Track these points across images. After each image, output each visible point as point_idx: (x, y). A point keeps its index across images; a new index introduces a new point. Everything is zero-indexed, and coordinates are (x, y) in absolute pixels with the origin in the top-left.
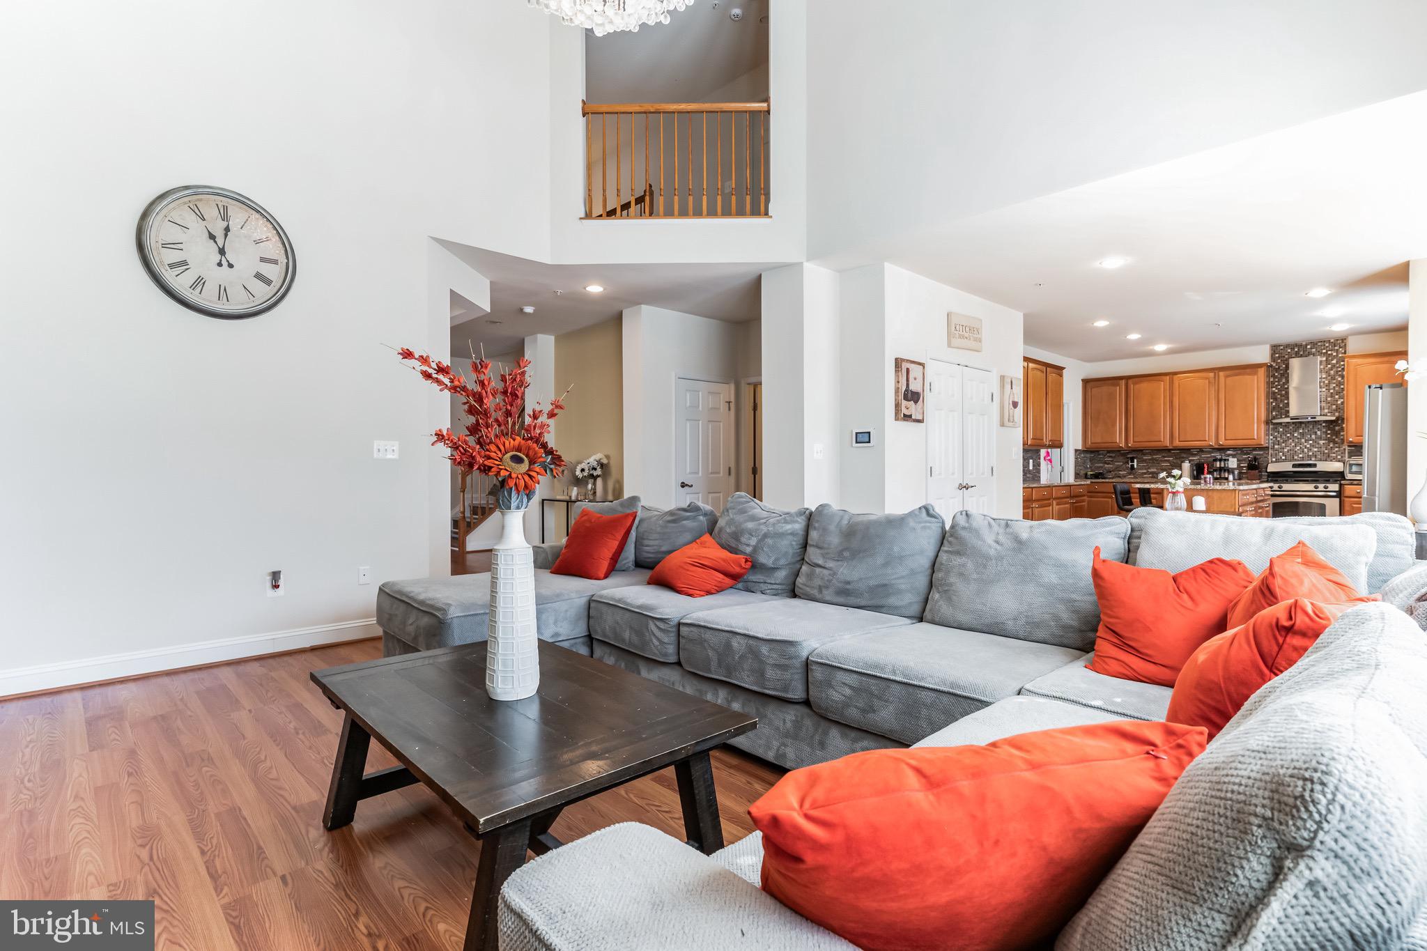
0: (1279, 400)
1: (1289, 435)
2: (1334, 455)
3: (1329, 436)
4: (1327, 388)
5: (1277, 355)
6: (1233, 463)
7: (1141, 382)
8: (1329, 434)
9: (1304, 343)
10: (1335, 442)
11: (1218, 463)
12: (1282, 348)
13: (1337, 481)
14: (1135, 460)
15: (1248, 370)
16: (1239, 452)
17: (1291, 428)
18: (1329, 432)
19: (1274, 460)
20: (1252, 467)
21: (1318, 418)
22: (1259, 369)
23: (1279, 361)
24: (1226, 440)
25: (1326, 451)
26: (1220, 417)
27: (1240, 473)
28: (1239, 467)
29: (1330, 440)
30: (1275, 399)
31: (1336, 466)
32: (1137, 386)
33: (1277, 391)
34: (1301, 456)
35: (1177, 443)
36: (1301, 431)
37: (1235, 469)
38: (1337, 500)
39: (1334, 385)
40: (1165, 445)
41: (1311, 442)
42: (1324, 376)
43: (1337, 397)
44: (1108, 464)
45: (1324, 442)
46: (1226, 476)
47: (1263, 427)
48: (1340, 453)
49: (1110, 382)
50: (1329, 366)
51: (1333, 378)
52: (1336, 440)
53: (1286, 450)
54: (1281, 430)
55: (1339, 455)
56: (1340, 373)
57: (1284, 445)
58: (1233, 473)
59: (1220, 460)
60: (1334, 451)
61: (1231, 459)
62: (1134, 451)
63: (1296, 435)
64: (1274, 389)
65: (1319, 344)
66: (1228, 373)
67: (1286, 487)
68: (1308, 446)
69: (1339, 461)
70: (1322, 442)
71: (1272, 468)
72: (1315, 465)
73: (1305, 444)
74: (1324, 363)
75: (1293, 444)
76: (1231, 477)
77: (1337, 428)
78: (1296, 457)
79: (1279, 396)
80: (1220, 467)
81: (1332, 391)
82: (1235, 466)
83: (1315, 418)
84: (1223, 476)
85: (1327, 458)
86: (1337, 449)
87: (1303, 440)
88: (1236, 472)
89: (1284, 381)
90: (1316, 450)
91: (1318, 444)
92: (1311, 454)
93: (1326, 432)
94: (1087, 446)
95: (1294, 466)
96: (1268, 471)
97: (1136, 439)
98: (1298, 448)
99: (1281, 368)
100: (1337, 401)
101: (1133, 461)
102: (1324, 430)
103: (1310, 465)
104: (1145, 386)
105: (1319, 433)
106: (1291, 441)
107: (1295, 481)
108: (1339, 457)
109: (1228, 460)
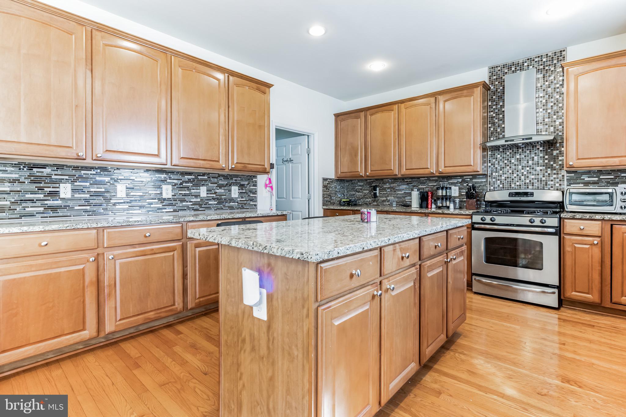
0: (497, 125)
1: (506, 162)
2: (552, 183)
3: (546, 161)
4: (545, 107)
5: (495, 77)
6: (455, 191)
7: (377, 112)
8: (546, 159)
9: (521, 61)
10: (553, 169)
11: (440, 191)
12: (499, 68)
13: (556, 213)
14: (378, 189)
15: (465, 91)
16: (460, 180)
17: (508, 153)
18: (547, 157)
19: (492, 188)
20: (470, 195)
21: (535, 139)
22: (475, 89)
23: (497, 83)
24: (445, 167)
25: (544, 179)
26: (440, 143)
27: (461, 202)
28: (460, 195)
29: (547, 166)
30: (494, 124)
31: (553, 196)
32: (373, 117)
33: (494, 115)
34: (518, 184)
35: (404, 171)
36: (518, 157)
37: (455, 197)
38: (556, 238)
39: (552, 104)
40: (395, 173)
41: (528, 169)
42: (541, 95)
43: (555, 117)
44: (359, 192)
45: (541, 168)
46: (448, 205)
47: (479, 153)
48: (558, 180)
49: (353, 115)
50: (547, 83)
51: (550, 97)
52: (554, 165)
53: (503, 178)
54: (499, 156)
55: (558, 183)
56: (558, 90)
57: (501, 172)
58: (454, 202)
59: (442, 188)
60: (552, 178)
61: (453, 187)
62: (377, 180)
63: (513, 161)
64: (492, 113)
65: (537, 60)
66: (448, 96)
67: (499, 219)
68: (525, 173)
69: (557, 190)
70: (538, 169)
71: (489, 197)
72: (532, 194)
73: (523, 171)
74: (541, 80)
75: (510, 171)
76: (452, 206)
77: (555, 153)
78: (513, 185)
79: (496, 121)
80: (443, 196)
81: (549, 111)
82: (457, 194)
83: (531, 138)
84: (444, 205)
85: (545, 186)
86: (555, 176)
87: (520, 167)
88: (457, 201)
89: (501, 104)
90: (533, 177)
91: (536, 170)
92: (527, 181)
93: (544, 157)
94: (338, 176)
95: (511, 195)
96: (486, 200)
97: (374, 169)
98: (515, 175)
99: (499, 90)
100: (555, 121)
101: (375, 190)
102: (541, 155)
103: (526, 194)
104: (379, 117)
105: (536, 158)
106: (508, 167)
107: (513, 211)
108: (557, 185)
109: (450, 188)
